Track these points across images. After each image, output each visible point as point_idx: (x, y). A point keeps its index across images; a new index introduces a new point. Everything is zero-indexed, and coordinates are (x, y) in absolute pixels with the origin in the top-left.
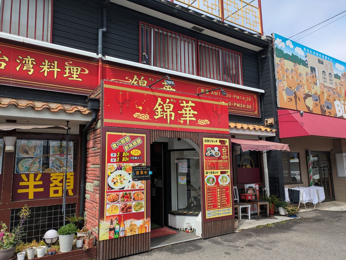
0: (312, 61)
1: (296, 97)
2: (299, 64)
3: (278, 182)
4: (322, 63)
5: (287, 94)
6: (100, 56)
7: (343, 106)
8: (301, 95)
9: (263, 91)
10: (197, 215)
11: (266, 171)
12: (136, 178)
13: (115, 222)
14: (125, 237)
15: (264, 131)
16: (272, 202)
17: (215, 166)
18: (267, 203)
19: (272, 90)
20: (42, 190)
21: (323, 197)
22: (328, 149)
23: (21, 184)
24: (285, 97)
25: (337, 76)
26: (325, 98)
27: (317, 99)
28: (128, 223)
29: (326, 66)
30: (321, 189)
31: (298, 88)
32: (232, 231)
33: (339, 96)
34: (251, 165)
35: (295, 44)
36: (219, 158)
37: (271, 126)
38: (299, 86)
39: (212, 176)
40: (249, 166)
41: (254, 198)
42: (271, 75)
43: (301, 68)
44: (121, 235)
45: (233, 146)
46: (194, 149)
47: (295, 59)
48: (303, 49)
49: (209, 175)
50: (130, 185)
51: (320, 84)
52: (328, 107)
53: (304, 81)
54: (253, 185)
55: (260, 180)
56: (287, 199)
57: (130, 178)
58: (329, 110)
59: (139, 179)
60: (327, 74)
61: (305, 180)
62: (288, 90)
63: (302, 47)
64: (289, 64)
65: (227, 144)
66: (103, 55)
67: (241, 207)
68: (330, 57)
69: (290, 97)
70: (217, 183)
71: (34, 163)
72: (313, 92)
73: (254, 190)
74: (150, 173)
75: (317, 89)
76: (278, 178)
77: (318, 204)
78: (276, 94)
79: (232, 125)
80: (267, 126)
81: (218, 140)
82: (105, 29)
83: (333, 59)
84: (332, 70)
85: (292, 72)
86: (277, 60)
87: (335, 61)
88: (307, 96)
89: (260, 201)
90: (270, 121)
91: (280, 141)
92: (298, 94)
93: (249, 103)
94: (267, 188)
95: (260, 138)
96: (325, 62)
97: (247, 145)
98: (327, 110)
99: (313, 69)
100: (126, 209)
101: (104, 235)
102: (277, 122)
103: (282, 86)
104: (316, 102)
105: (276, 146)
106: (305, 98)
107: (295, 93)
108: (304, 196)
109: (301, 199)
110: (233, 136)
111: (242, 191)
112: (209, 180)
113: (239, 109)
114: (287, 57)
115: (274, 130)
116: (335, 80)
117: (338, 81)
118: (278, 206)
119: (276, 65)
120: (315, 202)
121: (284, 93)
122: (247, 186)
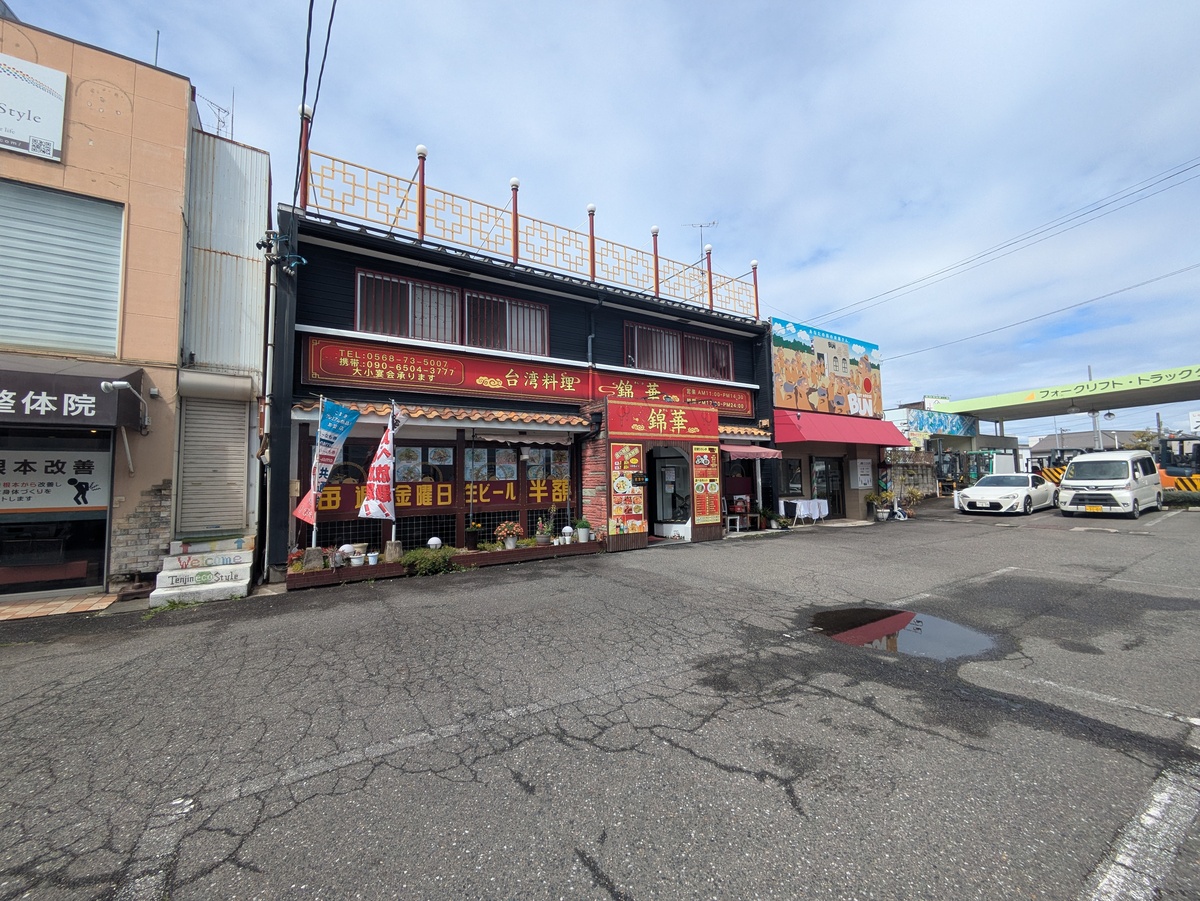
0: (820, 345)
1: (796, 393)
2: (803, 351)
3: (772, 493)
4: (834, 346)
5: (786, 390)
6: (590, 364)
7: (859, 400)
8: (803, 390)
9: (757, 387)
10: (685, 523)
11: (759, 480)
12: (635, 484)
13: (620, 521)
14: (628, 534)
15: (756, 433)
16: (763, 515)
17: (704, 475)
18: (758, 515)
19: (768, 387)
20: (546, 494)
21: (825, 512)
22: (840, 455)
23: (532, 489)
24: (783, 394)
25: (853, 362)
26: (836, 391)
27: (824, 393)
28: (630, 522)
29: (840, 349)
30: (824, 503)
31: (799, 382)
32: (721, 538)
33: (855, 387)
34: (742, 474)
35: (798, 327)
36: (709, 466)
37: (765, 429)
38: (802, 379)
39: (702, 483)
40: (739, 475)
41: (743, 511)
42: (767, 368)
43: (805, 356)
44: (625, 532)
45: (723, 453)
46: (683, 457)
47: (797, 346)
48: (808, 333)
49: (698, 483)
50: (630, 490)
51: (830, 373)
52: (838, 403)
53: (808, 372)
54: (744, 497)
55: (753, 493)
56: (782, 512)
57: (630, 483)
58: (840, 406)
59: (638, 485)
60: (840, 359)
61: (806, 492)
62: (787, 387)
63: (807, 329)
64: (789, 354)
65: (717, 452)
66: (593, 363)
67: (729, 518)
68: (845, 338)
69: (790, 393)
70: (706, 491)
71: (539, 470)
72: (820, 385)
73: (744, 502)
74: (647, 480)
75: (825, 382)
76: (771, 489)
77: (819, 519)
78: (772, 391)
79: (721, 429)
80: (762, 429)
81: (707, 447)
82: (593, 336)
83: (849, 339)
84: (847, 355)
85: (792, 362)
86: (774, 350)
87: (852, 341)
88: (811, 390)
89: (751, 513)
90: (765, 422)
91: (776, 446)
92: (799, 389)
93: (741, 401)
94: (760, 501)
95: (753, 443)
96: (837, 344)
97: (736, 451)
98: (838, 407)
99: (820, 356)
100: (628, 510)
101: (613, 531)
102: (772, 424)
103: (779, 381)
104: (823, 397)
105: (768, 454)
106: (808, 394)
107: (795, 388)
108: (802, 509)
109: (798, 512)
110: (722, 442)
111: (731, 503)
112: (698, 487)
113: (729, 409)
114: (787, 345)
115: (769, 434)
116: (850, 367)
117: (855, 367)
118: (770, 519)
119: (773, 356)
120: (815, 517)
121: (782, 389)
122: (736, 497)
